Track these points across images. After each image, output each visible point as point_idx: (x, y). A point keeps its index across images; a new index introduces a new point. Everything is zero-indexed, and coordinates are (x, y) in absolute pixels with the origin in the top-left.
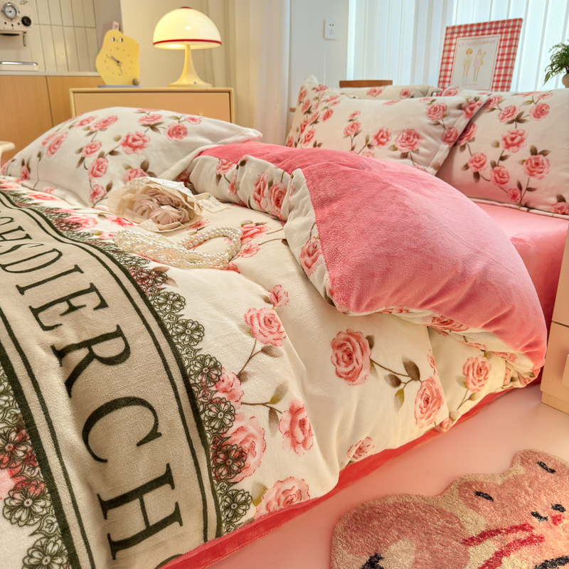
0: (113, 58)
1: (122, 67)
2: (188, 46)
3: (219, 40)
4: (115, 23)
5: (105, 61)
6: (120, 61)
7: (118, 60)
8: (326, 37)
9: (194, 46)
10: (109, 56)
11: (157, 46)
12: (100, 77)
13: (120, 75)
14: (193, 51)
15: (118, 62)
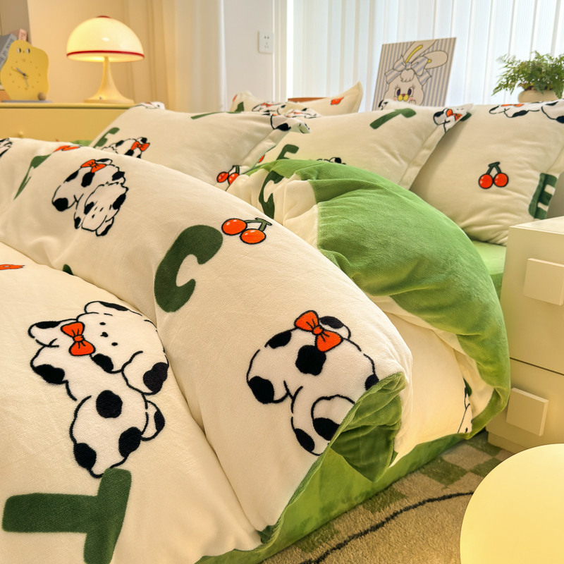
0: (18, 71)
1: (28, 80)
2: (107, 58)
3: (141, 51)
4: (22, 31)
5: (10, 74)
6: (27, 73)
7: (24, 72)
8: (261, 50)
9: (113, 58)
10: (15, 68)
11: (72, 57)
12: (4, 90)
13: (26, 89)
14: (113, 64)
15: (24, 75)
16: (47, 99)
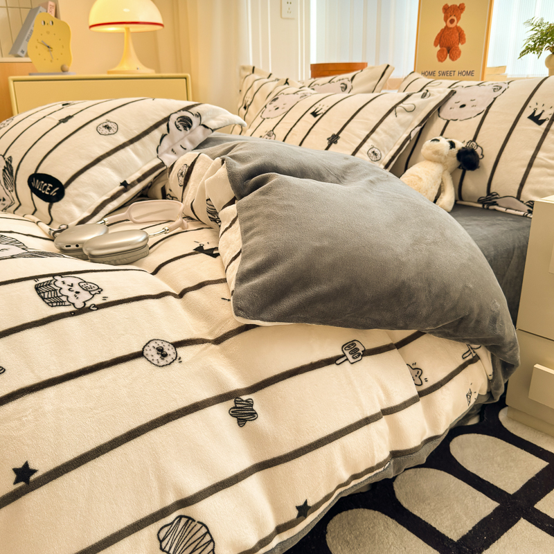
0: (43, 43)
1: (53, 52)
2: (128, 29)
3: (160, 21)
5: (36, 47)
6: (51, 46)
8: (283, 16)
9: (133, 28)
10: (40, 41)
12: (31, 63)
13: (51, 61)
15: (48, 47)
16: (70, 71)
